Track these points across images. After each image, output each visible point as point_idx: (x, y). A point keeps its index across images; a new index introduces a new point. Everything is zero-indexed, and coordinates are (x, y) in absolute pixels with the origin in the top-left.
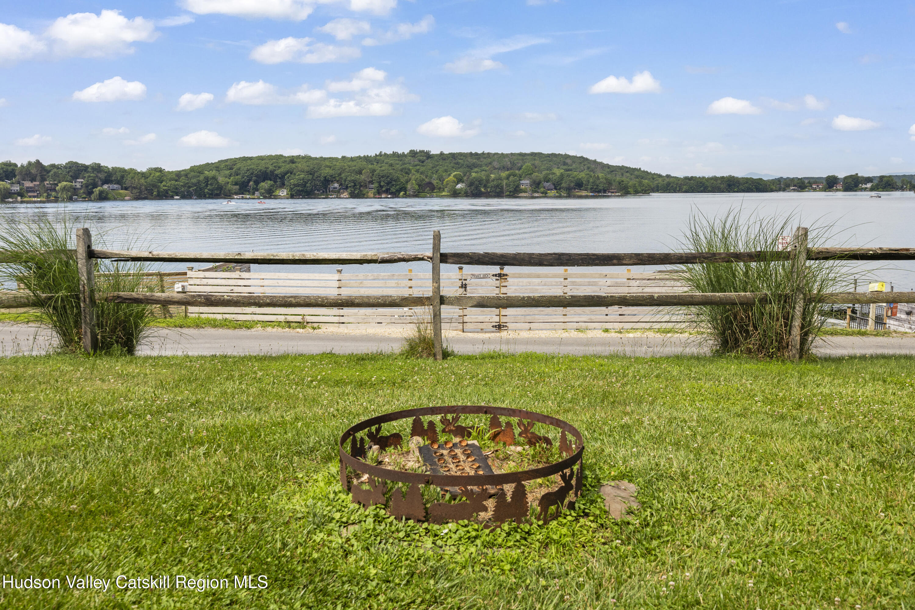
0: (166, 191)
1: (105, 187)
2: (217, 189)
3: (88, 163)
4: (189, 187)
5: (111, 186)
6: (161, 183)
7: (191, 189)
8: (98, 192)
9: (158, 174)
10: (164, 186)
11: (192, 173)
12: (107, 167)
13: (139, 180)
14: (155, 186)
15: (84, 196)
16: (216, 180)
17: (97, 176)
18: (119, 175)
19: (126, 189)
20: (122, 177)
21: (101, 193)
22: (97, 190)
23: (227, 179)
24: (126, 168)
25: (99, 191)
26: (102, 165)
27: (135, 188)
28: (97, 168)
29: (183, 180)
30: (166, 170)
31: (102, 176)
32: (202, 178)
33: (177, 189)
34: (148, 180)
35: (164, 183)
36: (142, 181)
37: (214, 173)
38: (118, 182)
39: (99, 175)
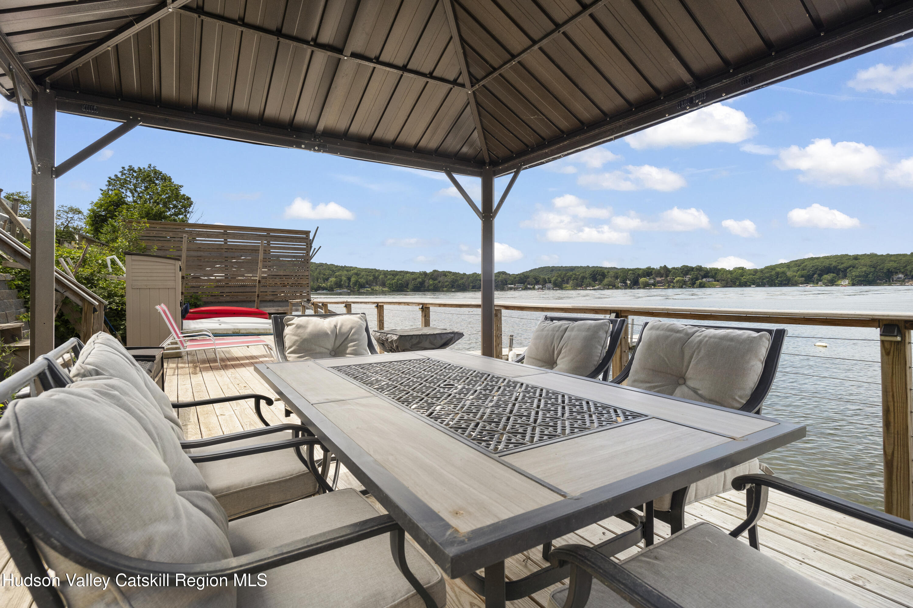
0: (746, 282)
1: (704, 280)
2: (785, 280)
3: (694, 265)
4: (764, 279)
5: (708, 279)
6: (743, 277)
7: (764, 281)
8: (698, 283)
9: (740, 271)
10: (744, 279)
11: (767, 270)
12: (706, 268)
13: (726, 275)
14: (737, 279)
15: (690, 285)
16: (785, 274)
17: (699, 274)
18: (713, 272)
19: (718, 281)
20: (716, 274)
21: (701, 283)
22: (698, 282)
23: (795, 274)
24: (719, 268)
25: (700, 282)
26: (703, 266)
27: (723, 280)
28: (700, 269)
29: (759, 275)
30: (747, 269)
31: (702, 273)
32: (773, 273)
33: (754, 280)
34: (734, 275)
35: (744, 277)
36: (729, 276)
37: (782, 270)
38: (713, 277)
39: (700, 273)
